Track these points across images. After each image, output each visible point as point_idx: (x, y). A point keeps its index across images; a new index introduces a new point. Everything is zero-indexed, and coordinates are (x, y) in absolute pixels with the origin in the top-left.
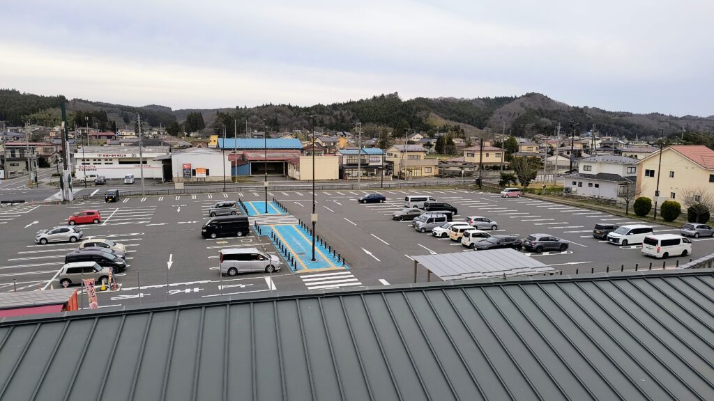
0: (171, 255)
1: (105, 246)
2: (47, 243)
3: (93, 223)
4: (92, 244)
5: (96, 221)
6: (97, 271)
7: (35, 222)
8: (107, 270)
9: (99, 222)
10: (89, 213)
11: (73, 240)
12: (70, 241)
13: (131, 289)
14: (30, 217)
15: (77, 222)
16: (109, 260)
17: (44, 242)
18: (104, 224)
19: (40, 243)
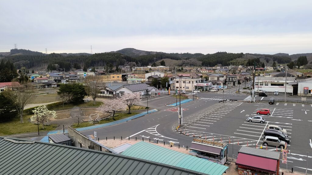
0: (310, 140)
1: (278, 129)
2: (251, 122)
3: (267, 115)
4: (272, 128)
5: (268, 114)
6: (279, 142)
7: (244, 111)
8: (283, 143)
9: (269, 115)
10: (265, 110)
11: (262, 122)
12: (260, 123)
13: (295, 154)
14: (241, 108)
15: (260, 113)
16: (283, 137)
17: (250, 121)
18: (271, 116)
19: (249, 121)
